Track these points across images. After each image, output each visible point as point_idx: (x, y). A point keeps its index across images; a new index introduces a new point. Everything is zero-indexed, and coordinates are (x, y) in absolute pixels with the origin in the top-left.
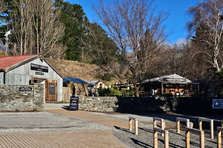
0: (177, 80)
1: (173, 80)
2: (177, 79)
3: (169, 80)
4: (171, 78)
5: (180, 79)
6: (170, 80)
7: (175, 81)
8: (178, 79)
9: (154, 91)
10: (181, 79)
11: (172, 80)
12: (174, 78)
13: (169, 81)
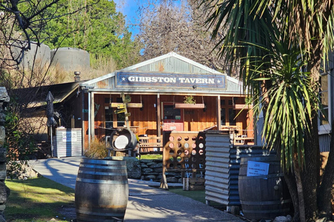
0: (182, 80)
1: (161, 79)
2: (180, 75)
3: (142, 79)
4: (153, 69)
5: (195, 76)
6: (148, 79)
7: (172, 84)
8: (185, 76)
9: (64, 133)
10: (203, 76)
11: (155, 80)
12: (167, 70)
13: (143, 83)
